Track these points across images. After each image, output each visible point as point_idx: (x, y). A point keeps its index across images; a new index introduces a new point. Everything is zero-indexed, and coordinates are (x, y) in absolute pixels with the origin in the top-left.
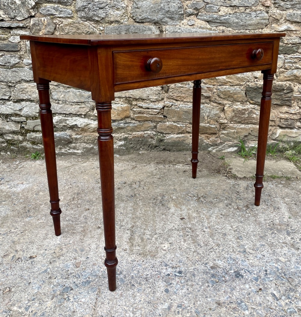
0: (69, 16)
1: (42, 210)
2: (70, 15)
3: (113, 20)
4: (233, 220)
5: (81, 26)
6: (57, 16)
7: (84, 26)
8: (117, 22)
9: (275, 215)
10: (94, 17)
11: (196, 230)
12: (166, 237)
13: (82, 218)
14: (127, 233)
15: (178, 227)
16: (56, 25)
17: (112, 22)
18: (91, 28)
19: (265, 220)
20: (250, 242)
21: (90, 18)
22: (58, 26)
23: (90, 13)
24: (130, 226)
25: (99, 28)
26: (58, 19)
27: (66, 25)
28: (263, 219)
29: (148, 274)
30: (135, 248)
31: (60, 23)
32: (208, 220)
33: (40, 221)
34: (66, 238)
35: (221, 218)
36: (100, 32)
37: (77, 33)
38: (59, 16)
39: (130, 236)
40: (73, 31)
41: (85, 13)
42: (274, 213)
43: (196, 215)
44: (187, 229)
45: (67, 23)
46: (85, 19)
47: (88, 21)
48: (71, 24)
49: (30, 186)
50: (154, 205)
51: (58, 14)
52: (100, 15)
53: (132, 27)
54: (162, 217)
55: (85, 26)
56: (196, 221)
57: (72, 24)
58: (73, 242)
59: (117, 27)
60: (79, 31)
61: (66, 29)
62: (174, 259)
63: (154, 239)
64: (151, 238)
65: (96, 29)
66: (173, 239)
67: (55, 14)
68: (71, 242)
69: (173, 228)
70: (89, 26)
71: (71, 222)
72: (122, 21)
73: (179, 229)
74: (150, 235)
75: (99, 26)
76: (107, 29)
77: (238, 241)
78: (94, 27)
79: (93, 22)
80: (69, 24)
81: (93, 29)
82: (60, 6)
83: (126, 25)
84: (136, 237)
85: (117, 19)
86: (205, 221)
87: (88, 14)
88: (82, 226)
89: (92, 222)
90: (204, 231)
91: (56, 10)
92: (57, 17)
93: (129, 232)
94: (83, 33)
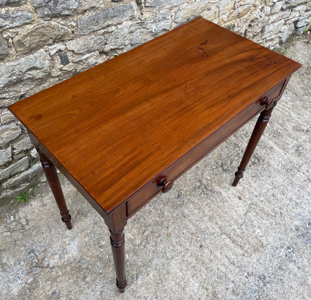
0: (28, 21)
1: (134, 261)
2: (29, 19)
3: (87, 8)
4: (264, 178)
5: (47, 30)
6: (7, 27)
7: (50, 28)
8: (93, 8)
9: (277, 157)
10: (64, 11)
11: (257, 203)
12: (249, 223)
13: (179, 247)
14: (226, 239)
15: (246, 209)
16: (8, 40)
17: (85, 11)
18: (61, 28)
19: (278, 165)
20: (291, 192)
21: (58, 14)
22: (10, 41)
23: (57, 7)
24: (218, 230)
25: (71, 25)
26: (11, 30)
27: (26, 36)
28: (276, 166)
29: (276, 263)
30: (246, 249)
31: (13, 36)
32: (253, 188)
33: (151, 275)
34: (196, 276)
35: (257, 180)
36: (73, 29)
37: (43, 41)
38: (11, 25)
39: (230, 239)
40: (36, 41)
41: (50, 9)
42: (275, 154)
43: (242, 188)
44: (252, 206)
45: (25, 33)
46: (48, 17)
47: (54, 19)
48: (32, 32)
49: (79, 242)
50: (205, 195)
51: (10, 24)
52: (71, 7)
53: (111, 11)
54: (226, 206)
55: (53, 28)
56: (247, 194)
57: (34, 32)
58: (206, 276)
59: (93, 16)
60: (45, 38)
61: (26, 42)
62: (275, 240)
63: (245, 231)
64: (242, 231)
65: (67, 28)
66: (255, 222)
67: (4, 25)
68: (205, 277)
69: (245, 212)
70: (58, 28)
71: (177, 258)
72: (98, 5)
73: (248, 210)
74: (238, 228)
75: (68, 21)
76: (82, 23)
77: (286, 196)
78: (63, 25)
79: (60, 19)
80: (30, 34)
81: (64, 29)
82: (10, 8)
83: (103, 10)
84: (234, 237)
85: (93, 5)
86: (252, 190)
87: (54, 10)
88: (190, 255)
89: (190, 246)
90: (262, 201)
91: (4, 19)
92: (9, 28)
93: (224, 236)
94: (51, 38)
